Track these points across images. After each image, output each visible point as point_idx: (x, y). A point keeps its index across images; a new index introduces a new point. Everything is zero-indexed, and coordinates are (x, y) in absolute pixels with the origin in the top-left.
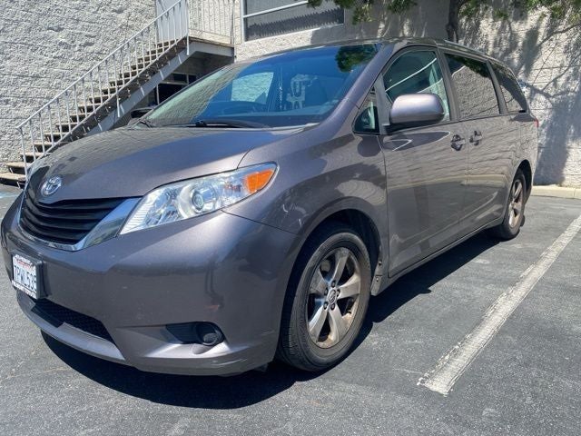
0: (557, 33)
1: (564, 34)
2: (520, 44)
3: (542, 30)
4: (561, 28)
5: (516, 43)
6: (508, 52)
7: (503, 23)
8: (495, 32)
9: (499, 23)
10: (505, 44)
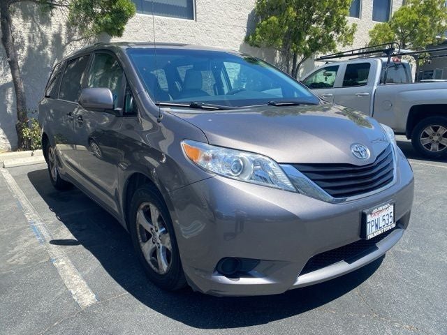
0: (74, 40)
1: (78, 42)
2: (50, 43)
3: (63, 37)
4: (75, 37)
5: (47, 42)
6: (41, 47)
7: (32, 25)
8: (27, 31)
9: (29, 24)
10: (38, 41)
